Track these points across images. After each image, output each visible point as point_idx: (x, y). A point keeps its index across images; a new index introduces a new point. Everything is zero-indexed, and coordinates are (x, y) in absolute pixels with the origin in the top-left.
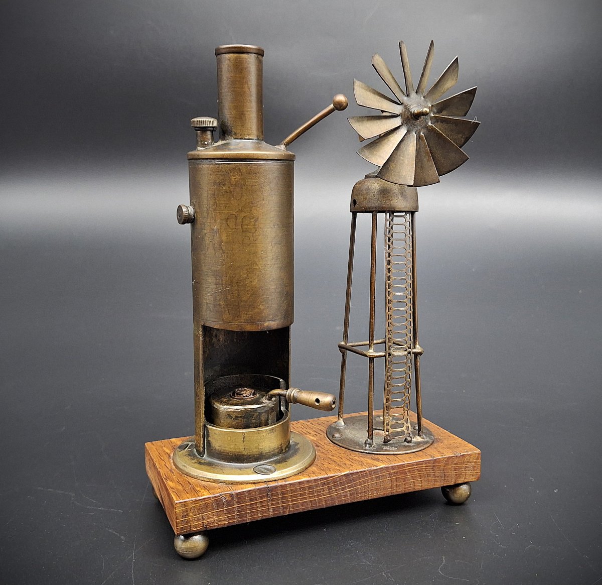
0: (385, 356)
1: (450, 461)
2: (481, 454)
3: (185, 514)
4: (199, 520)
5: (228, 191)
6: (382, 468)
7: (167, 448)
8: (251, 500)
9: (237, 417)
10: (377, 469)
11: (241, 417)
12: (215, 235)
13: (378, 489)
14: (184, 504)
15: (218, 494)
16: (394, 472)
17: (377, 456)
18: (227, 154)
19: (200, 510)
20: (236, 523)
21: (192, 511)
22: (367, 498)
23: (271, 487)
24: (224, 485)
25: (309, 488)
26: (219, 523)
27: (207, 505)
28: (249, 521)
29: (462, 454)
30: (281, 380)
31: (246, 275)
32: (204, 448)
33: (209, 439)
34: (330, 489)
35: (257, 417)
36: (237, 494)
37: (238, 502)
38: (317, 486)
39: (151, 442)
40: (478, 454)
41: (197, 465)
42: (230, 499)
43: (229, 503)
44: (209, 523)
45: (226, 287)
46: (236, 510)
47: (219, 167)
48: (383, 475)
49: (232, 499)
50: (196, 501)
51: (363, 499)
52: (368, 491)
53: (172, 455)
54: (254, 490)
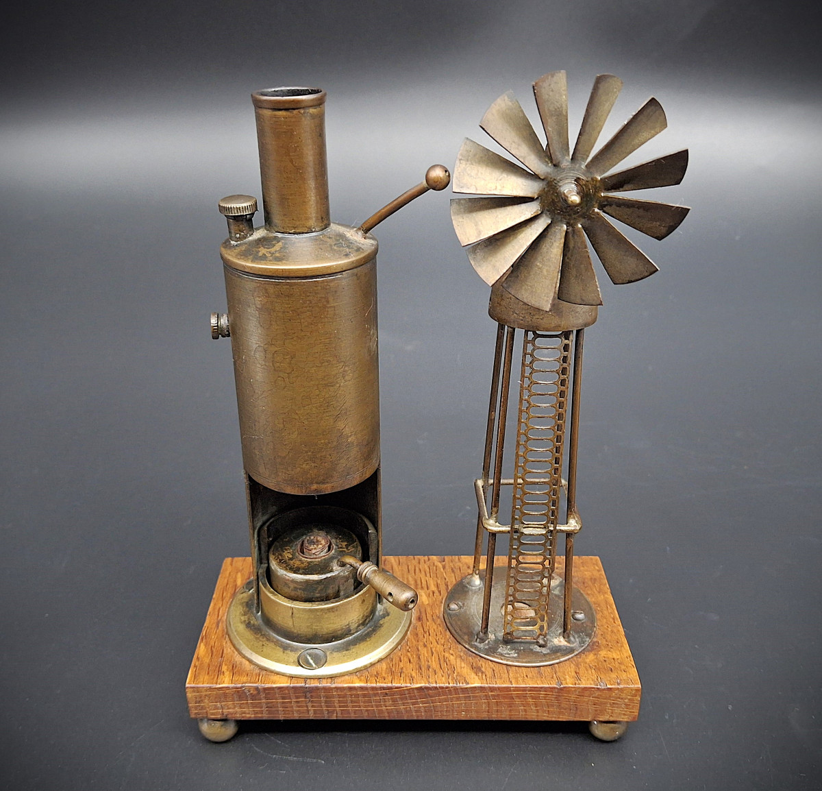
2: (642, 690)
3: (199, 700)
4: (216, 708)
6: (475, 687)
8: (283, 698)
10: (466, 688)
15: (240, 685)
16: (494, 695)
19: (217, 698)
20: (264, 719)
21: (207, 698)
22: (450, 718)
23: (309, 688)
25: (364, 696)
26: (244, 715)
27: (225, 695)
28: (282, 719)
29: (609, 686)
34: (394, 701)
36: (265, 689)
37: (267, 698)
40: (636, 690)
42: (255, 692)
43: (253, 697)
44: (230, 713)
46: (264, 705)
48: (477, 696)
49: (259, 693)
50: (210, 688)
51: (445, 718)
52: (453, 710)
54: (287, 688)
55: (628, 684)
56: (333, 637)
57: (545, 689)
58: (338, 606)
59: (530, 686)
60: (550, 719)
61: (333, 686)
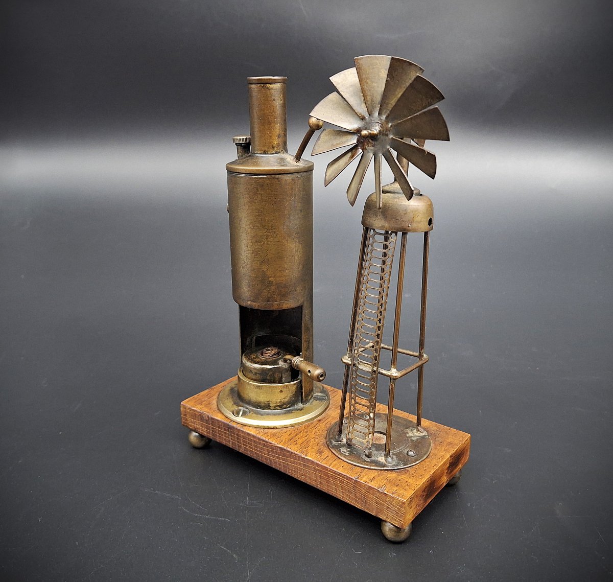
1: (371, 491)
6: (309, 460)
8: (219, 428)
9: (256, 374)
10: (304, 458)
11: (258, 374)
15: (202, 411)
16: (319, 470)
22: (296, 477)
23: (231, 426)
25: (254, 442)
27: (196, 415)
29: (386, 492)
35: (271, 375)
36: (212, 418)
42: (207, 419)
43: (207, 421)
50: (190, 408)
54: (221, 422)
55: (399, 496)
56: (259, 406)
57: (348, 478)
58: (262, 386)
59: (339, 472)
60: (350, 503)
61: (241, 429)
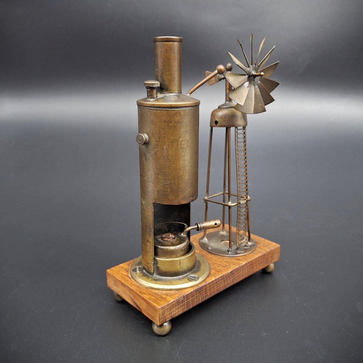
0: (237, 204)
1: (269, 253)
2: (281, 247)
3: (163, 313)
4: (169, 314)
5: (173, 126)
6: (245, 264)
7: (122, 271)
8: (192, 297)
10: (242, 265)
12: (165, 151)
13: (243, 275)
14: (163, 308)
15: (178, 298)
16: (249, 265)
17: (237, 258)
18: (173, 105)
19: (170, 309)
20: (186, 311)
21: (167, 310)
24: (177, 292)
25: (216, 283)
26: (178, 313)
27: (173, 306)
29: (273, 249)
30: (185, 224)
31: (182, 173)
32: (154, 271)
33: (158, 265)
34: (224, 281)
37: (187, 300)
38: (219, 281)
39: (110, 269)
40: (279, 247)
41: (154, 281)
43: (183, 301)
44: (174, 315)
45: (171, 181)
46: (186, 304)
47: (167, 112)
48: (245, 268)
49: (184, 299)
50: (168, 305)
53: (130, 276)
